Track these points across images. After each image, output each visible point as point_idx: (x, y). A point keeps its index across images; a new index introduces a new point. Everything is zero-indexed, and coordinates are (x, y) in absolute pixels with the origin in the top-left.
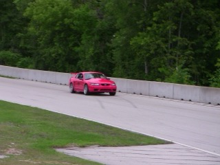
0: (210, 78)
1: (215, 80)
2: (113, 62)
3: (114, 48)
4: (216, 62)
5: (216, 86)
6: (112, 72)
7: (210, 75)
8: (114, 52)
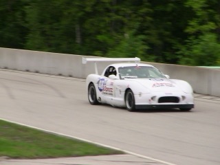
0: (178, 50)
2: (26, 25)
7: (179, 46)
8: (27, 9)
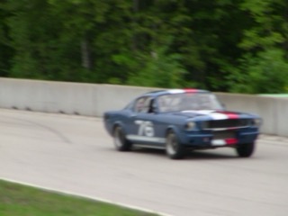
1: (241, 77)
4: (240, 38)
5: (243, 91)
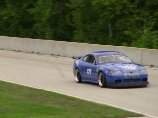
3: (73, 10)
6: (72, 36)
8: (74, 13)
